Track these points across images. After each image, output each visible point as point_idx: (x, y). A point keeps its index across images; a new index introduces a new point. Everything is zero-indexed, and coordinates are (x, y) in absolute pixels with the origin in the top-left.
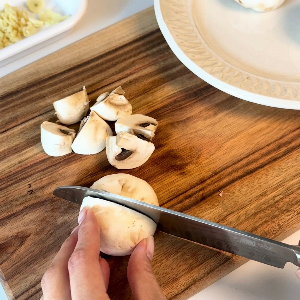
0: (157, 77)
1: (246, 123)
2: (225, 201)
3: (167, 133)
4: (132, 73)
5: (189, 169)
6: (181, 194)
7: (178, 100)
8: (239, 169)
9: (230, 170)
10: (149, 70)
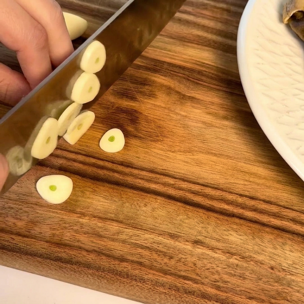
0: (210, 36)
1: (245, 153)
2: (127, 204)
3: (154, 93)
4: (191, 13)
5: (133, 142)
6: (94, 157)
7: (204, 72)
8: (180, 189)
9: (171, 181)
10: (211, 24)
